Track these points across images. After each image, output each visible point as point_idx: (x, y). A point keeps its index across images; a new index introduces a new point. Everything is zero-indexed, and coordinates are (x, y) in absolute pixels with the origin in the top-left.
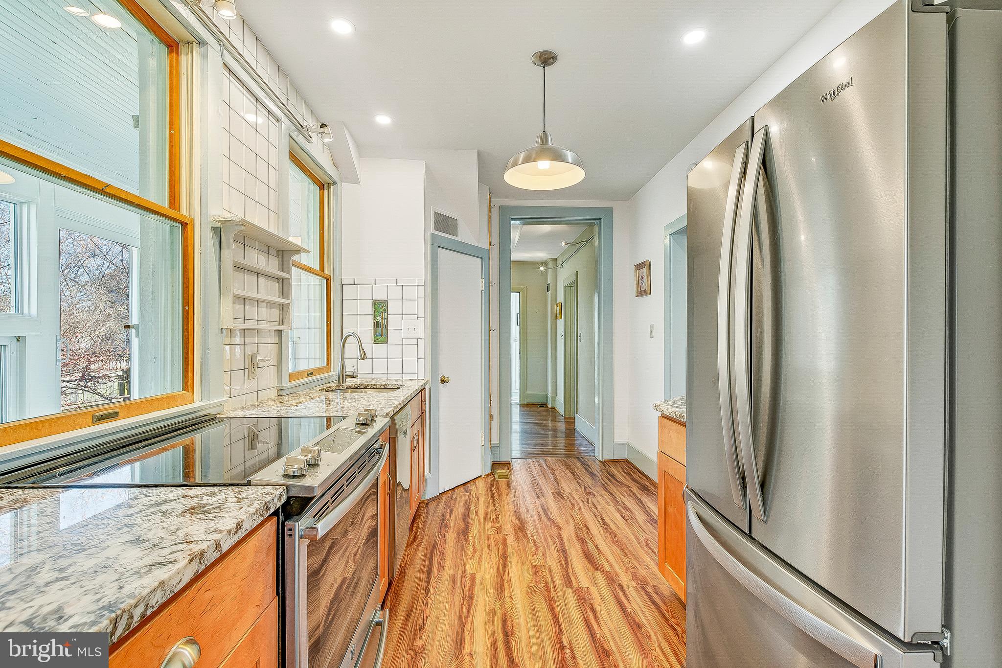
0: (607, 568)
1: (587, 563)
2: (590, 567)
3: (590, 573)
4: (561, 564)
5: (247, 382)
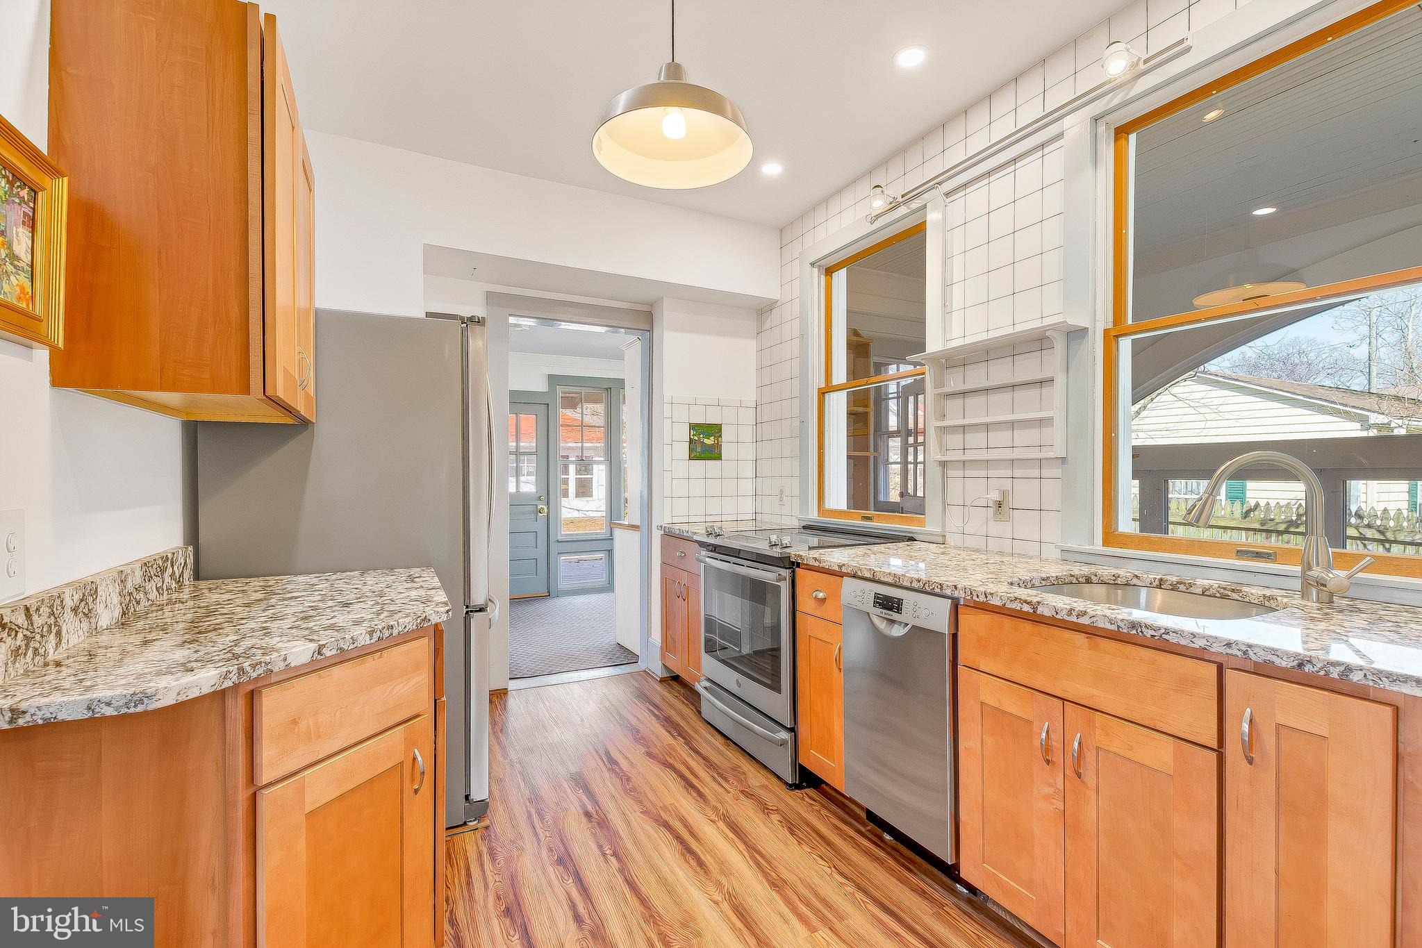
5: (991, 523)
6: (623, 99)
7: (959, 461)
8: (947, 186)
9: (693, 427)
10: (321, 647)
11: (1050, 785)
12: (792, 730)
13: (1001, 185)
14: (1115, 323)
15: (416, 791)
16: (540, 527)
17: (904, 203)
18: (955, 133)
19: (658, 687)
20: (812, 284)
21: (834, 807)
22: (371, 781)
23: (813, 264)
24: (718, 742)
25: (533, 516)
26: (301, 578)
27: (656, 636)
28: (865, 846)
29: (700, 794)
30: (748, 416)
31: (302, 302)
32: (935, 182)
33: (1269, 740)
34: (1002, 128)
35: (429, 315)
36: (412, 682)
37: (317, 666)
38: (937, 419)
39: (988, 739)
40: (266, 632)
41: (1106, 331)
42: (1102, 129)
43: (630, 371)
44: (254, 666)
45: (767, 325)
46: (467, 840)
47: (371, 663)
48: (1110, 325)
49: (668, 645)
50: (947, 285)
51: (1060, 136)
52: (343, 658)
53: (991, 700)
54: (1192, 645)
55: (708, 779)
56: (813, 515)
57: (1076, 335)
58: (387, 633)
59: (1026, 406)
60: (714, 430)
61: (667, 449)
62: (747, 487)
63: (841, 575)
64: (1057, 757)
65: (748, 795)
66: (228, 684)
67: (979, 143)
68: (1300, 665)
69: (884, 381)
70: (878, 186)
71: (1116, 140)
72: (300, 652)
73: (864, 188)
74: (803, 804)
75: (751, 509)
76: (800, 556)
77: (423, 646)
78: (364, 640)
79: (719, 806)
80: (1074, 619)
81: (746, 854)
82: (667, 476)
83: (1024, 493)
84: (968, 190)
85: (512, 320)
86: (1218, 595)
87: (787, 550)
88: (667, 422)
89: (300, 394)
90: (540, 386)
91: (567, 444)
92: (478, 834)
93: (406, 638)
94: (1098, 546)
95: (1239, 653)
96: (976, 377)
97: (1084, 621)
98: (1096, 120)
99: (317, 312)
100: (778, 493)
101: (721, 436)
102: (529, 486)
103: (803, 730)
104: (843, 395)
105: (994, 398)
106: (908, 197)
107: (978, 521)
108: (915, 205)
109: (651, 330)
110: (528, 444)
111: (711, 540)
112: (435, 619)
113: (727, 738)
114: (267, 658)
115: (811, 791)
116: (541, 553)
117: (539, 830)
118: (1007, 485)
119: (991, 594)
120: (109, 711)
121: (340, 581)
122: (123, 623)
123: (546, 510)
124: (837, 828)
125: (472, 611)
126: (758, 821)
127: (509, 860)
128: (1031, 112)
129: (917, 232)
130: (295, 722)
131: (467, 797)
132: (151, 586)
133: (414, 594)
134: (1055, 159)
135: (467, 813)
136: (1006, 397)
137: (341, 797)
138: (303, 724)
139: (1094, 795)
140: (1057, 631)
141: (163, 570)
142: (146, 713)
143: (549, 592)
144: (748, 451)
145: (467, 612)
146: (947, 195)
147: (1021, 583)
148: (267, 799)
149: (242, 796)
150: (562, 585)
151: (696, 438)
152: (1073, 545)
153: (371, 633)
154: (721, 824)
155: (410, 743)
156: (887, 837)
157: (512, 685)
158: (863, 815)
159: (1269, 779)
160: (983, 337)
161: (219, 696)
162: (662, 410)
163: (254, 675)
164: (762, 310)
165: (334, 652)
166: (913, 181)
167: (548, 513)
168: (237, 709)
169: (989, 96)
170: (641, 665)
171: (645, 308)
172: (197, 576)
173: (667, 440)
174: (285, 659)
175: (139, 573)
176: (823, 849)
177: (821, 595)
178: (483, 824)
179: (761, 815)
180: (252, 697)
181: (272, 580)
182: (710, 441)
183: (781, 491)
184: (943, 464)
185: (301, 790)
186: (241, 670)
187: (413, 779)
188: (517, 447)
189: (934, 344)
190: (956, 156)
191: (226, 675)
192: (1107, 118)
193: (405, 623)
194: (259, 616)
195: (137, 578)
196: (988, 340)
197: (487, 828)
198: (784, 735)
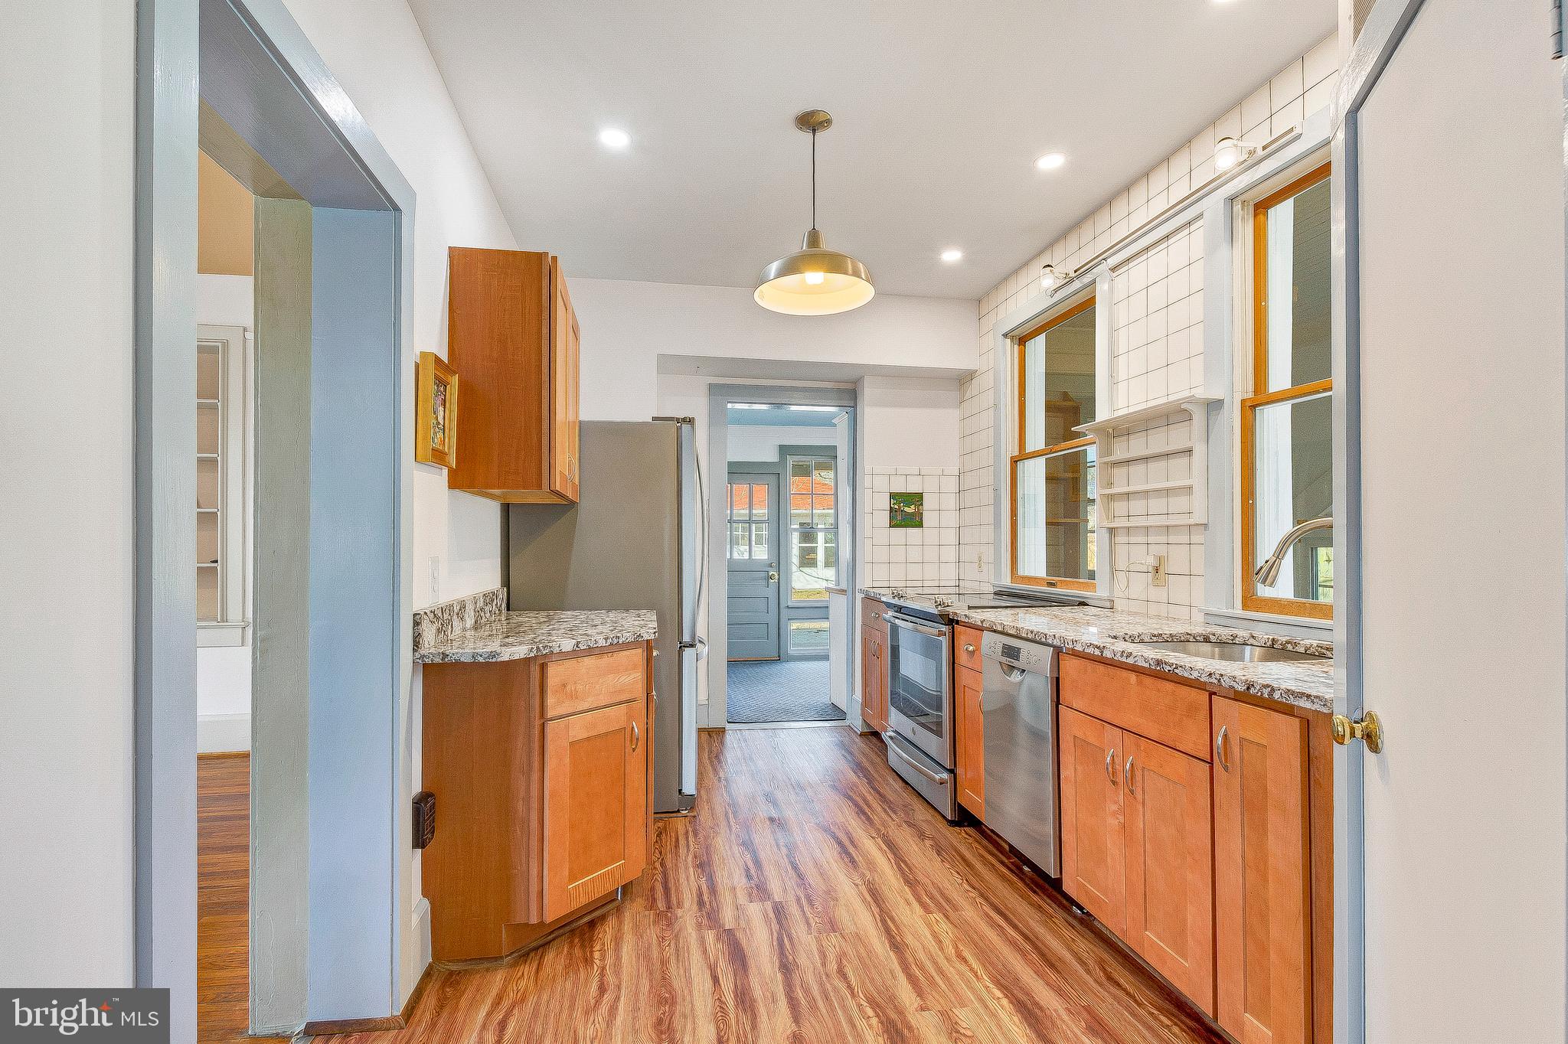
0: (710, 936)
1: (744, 943)
2: (739, 935)
3: (743, 924)
4: (791, 939)
5: (1151, 588)
6: (774, 267)
7: (1124, 527)
8: (1112, 261)
9: (893, 496)
10: (578, 643)
11: (1116, 803)
12: (952, 771)
13: (1156, 263)
14: (1256, 392)
15: (634, 750)
16: (771, 592)
17: (1078, 277)
18: (1120, 208)
19: (858, 740)
20: (1005, 353)
21: (985, 842)
22: (607, 734)
23: (1005, 335)
24: (897, 785)
25: (764, 583)
26: (569, 613)
27: (858, 695)
28: (1002, 872)
29: (868, 819)
30: (951, 485)
31: (571, 417)
32: (1101, 258)
33: (1236, 750)
34: (1159, 205)
35: (654, 419)
36: (632, 676)
37: (576, 654)
38: (1103, 487)
39: (1079, 768)
40: (550, 635)
41: (1243, 401)
42: (1238, 207)
43: (839, 438)
44: (544, 647)
45: (968, 395)
46: (679, 823)
47: (606, 660)
48: (1251, 395)
49: (866, 703)
50: (1113, 356)
51: (1200, 216)
52: (590, 651)
53: (1080, 735)
54: (1190, 677)
55: (879, 809)
56: (1006, 581)
57: (1214, 406)
58: (615, 641)
59: (1176, 473)
60: (917, 498)
61: (868, 517)
62: (950, 554)
63: (981, 629)
64: (1120, 779)
65: (910, 825)
66: (532, 655)
67: (1138, 220)
68: (1248, 688)
69: (1083, 445)
70: (1049, 266)
71: (1255, 216)
72: (567, 645)
73: (1036, 268)
74: (961, 839)
75: (953, 576)
76: (956, 613)
77: (637, 655)
78: (602, 643)
79: (882, 829)
80: (1124, 659)
81: (892, 861)
82: (868, 542)
83: (1177, 560)
84: (1131, 265)
85: (729, 406)
86: (1317, 654)
87: (947, 609)
88: (868, 492)
89: (569, 485)
90: (772, 456)
91: (798, 512)
92: (687, 819)
93: (627, 646)
94: (1238, 611)
95: (1216, 681)
96: (1137, 446)
97: (1130, 661)
98: (1232, 199)
99: (580, 422)
100: (976, 560)
101: (922, 504)
102: (762, 553)
103: (959, 771)
104: (1041, 462)
105: (1153, 466)
106: (1080, 272)
107: (1140, 585)
108: (1087, 279)
109: (855, 407)
110: (761, 511)
111: (895, 601)
112: (646, 637)
113: (906, 783)
114: (550, 644)
115: (970, 830)
116: (772, 618)
117: (732, 823)
118: (1162, 550)
119: (1076, 641)
120: (481, 660)
121: (592, 615)
122: (477, 626)
123: (777, 577)
124: (982, 856)
125: (684, 646)
126: (912, 842)
127: (706, 838)
128: (1180, 191)
129: (1087, 307)
130: (564, 685)
131: (680, 791)
132: (487, 609)
133: (636, 623)
134: (1197, 236)
135: (680, 802)
136: (1161, 464)
137: (588, 739)
138: (568, 687)
139: (1140, 808)
140: (1118, 671)
141: (493, 601)
142: (496, 662)
143: (779, 656)
144: (951, 519)
145: (680, 647)
146: (1113, 269)
147: (1127, 637)
148: (550, 726)
149: (537, 723)
150: (792, 650)
151: (896, 507)
152: (1213, 609)
153: (606, 639)
154: (879, 840)
155: (630, 717)
156: (1026, 868)
157: (728, 726)
158: (1007, 847)
159: (1236, 782)
160: (1143, 406)
161: (527, 661)
162: (865, 481)
163: (544, 652)
164: (962, 380)
165: (585, 647)
166: (1087, 255)
167: (779, 579)
168: (535, 671)
169: (1146, 174)
170: (847, 723)
171: (849, 386)
172: (508, 610)
173: (868, 509)
174: (559, 647)
175: (482, 600)
176: (962, 867)
177: (971, 648)
178: (692, 814)
179: (916, 839)
180: (543, 667)
181: (551, 613)
182: (910, 510)
183: (980, 557)
184: (1112, 531)
185: (567, 727)
186: (538, 648)
187: (631, 741)
188: (750, 515)
189: (1103, 413)
190: (1121, 231)
191: (531, 650)
192: (1243, 198)
193: (627, 636)
194: (545, 629)
195: (480, 604)
196: (1129, 414)
197: (694, 817)
198: (945, 776)
